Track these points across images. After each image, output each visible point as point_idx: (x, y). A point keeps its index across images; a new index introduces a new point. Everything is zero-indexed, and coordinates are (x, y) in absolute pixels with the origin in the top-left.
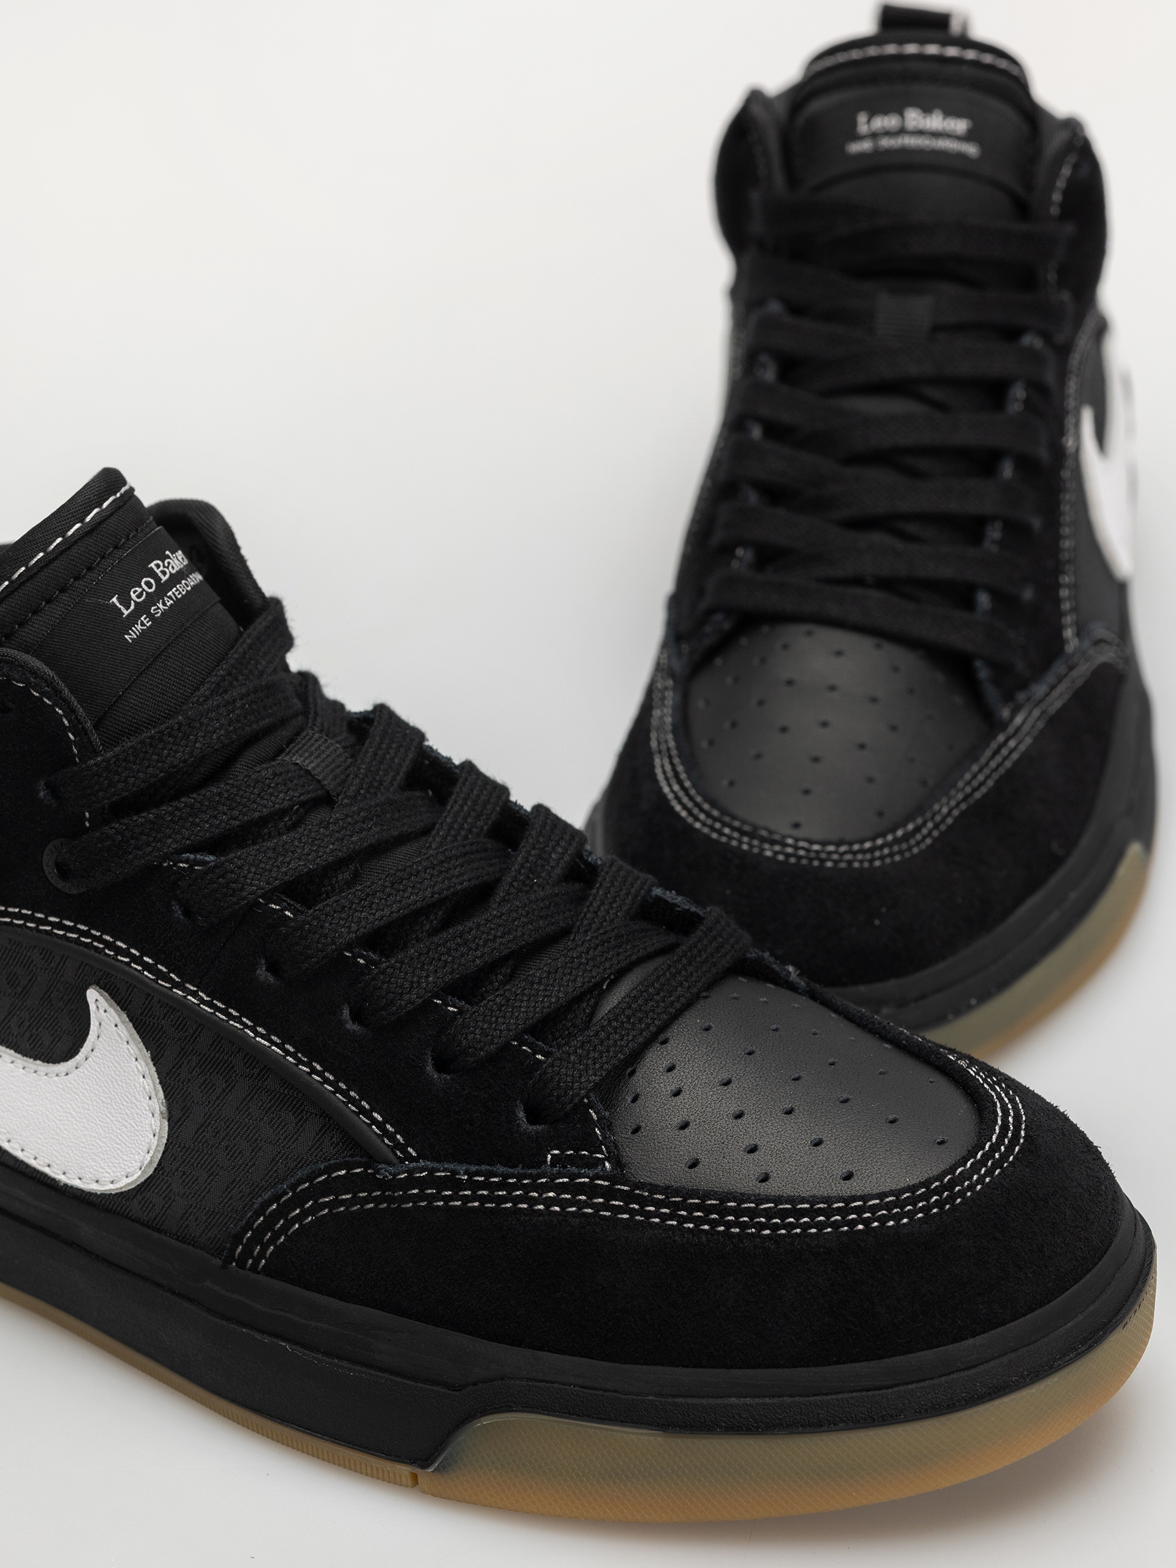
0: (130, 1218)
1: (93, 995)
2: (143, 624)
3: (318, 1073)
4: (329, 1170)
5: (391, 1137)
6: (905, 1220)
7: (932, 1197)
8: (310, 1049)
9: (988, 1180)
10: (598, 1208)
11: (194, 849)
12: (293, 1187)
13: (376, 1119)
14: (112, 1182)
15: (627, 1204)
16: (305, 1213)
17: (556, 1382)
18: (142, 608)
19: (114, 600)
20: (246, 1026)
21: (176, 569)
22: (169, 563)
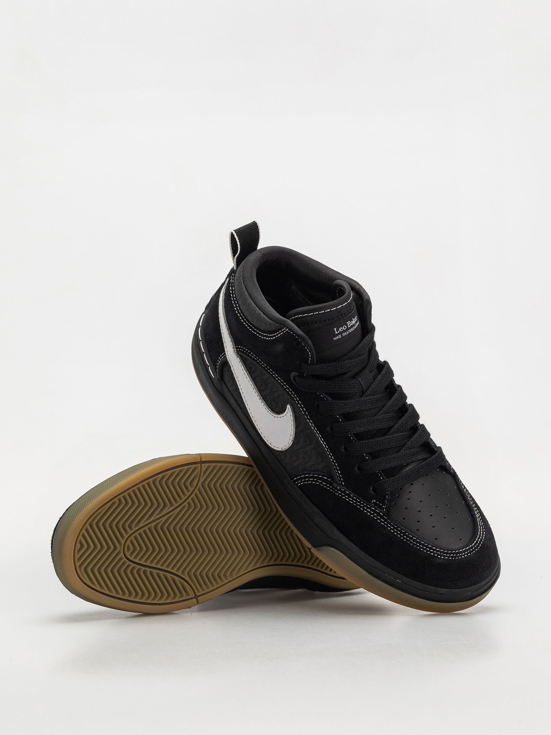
0: (274, 455)
1: (288, 406)
2: (339, 337)
3: (331, 456)
4: (323, 476)
5: (340, 478)
6: (443, 557)
7: (451, 555)
8: (332, 450)
9: (466, 556)
10: (378, 519)
11: (327, 394)
12: (314, 474)
13: (339, 472)
14: (274, 447)
15: (384, 521)
16: (313, 481)
17: (350, 550)
18: (341, 333)
19: (335, 329)
20: (319, 436)
21: (353, 324)
22: (352, 322)
